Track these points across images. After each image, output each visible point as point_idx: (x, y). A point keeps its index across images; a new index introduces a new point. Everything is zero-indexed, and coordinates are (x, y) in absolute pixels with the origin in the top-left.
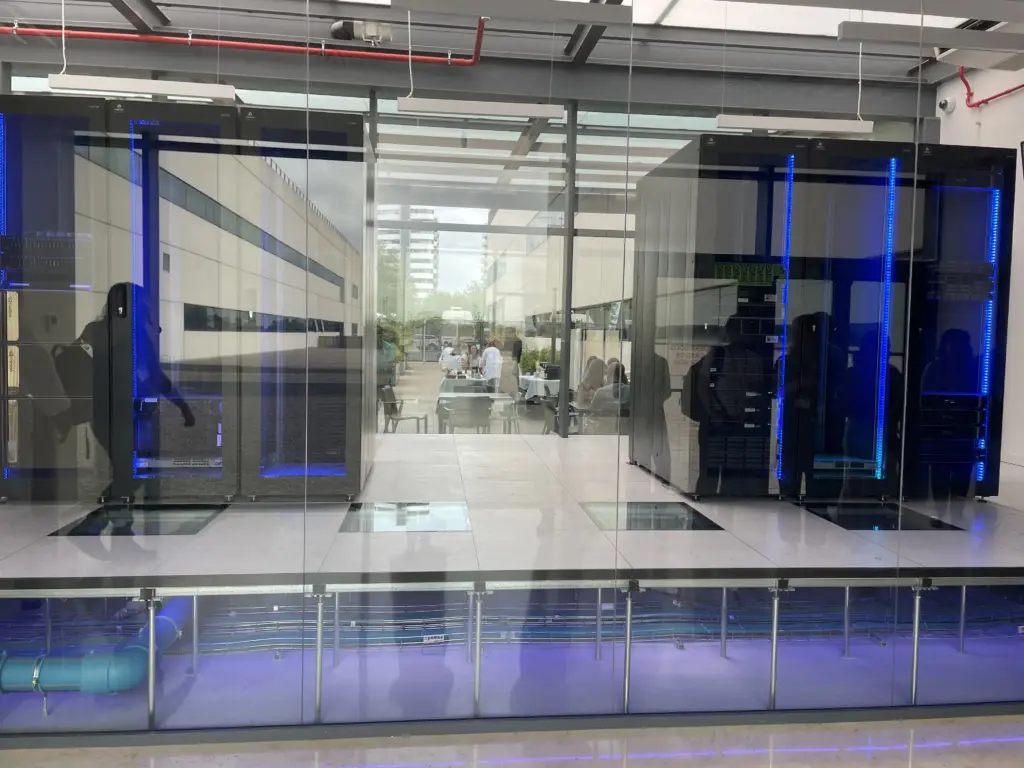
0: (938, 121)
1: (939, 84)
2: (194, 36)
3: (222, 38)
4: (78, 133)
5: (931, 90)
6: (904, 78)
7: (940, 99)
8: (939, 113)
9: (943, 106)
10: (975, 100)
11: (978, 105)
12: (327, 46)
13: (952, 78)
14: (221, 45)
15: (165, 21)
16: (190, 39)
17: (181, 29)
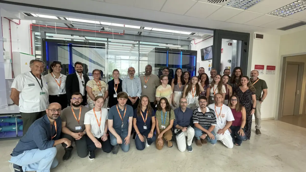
0: (191, 46)
1: (191, 40)
2: (78, 29)
3: (83, 29)
4: (58, 44)
5: (190, 41)
6: (186, 39)
7: (191, 43)
8: (191, 45)
9: (191, 44)
10: (195, 43)
11: (196, 44)
12: (100, 31)
13: (192, 40)
14: (83, 31)
15: (73, 26)
16: (77, 29)
17: (76, 28)
